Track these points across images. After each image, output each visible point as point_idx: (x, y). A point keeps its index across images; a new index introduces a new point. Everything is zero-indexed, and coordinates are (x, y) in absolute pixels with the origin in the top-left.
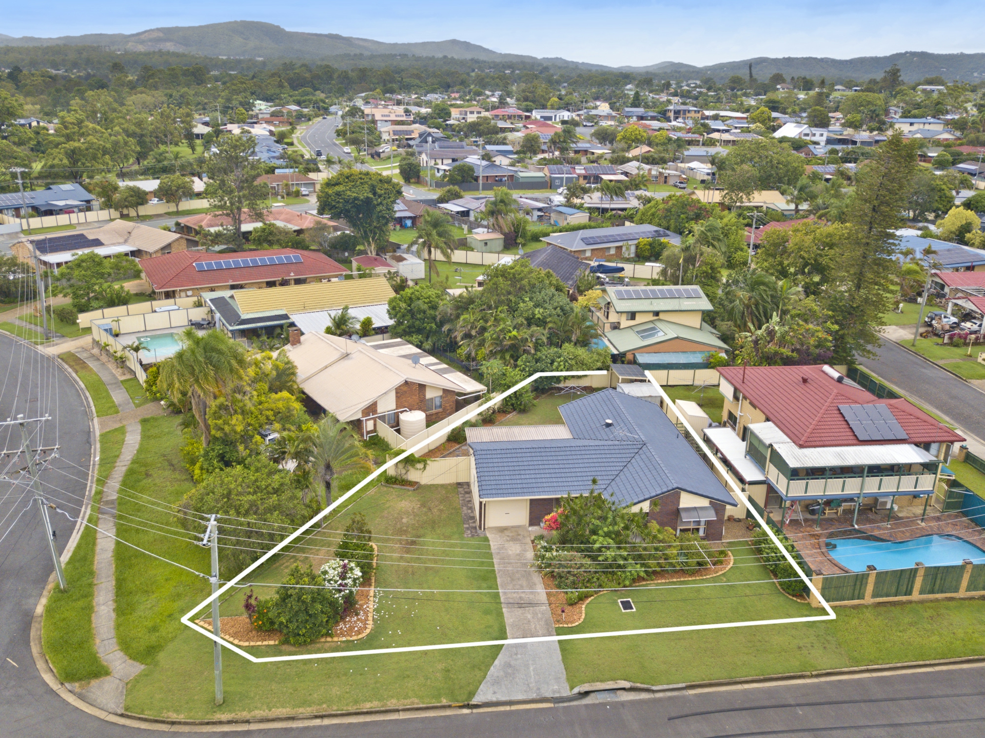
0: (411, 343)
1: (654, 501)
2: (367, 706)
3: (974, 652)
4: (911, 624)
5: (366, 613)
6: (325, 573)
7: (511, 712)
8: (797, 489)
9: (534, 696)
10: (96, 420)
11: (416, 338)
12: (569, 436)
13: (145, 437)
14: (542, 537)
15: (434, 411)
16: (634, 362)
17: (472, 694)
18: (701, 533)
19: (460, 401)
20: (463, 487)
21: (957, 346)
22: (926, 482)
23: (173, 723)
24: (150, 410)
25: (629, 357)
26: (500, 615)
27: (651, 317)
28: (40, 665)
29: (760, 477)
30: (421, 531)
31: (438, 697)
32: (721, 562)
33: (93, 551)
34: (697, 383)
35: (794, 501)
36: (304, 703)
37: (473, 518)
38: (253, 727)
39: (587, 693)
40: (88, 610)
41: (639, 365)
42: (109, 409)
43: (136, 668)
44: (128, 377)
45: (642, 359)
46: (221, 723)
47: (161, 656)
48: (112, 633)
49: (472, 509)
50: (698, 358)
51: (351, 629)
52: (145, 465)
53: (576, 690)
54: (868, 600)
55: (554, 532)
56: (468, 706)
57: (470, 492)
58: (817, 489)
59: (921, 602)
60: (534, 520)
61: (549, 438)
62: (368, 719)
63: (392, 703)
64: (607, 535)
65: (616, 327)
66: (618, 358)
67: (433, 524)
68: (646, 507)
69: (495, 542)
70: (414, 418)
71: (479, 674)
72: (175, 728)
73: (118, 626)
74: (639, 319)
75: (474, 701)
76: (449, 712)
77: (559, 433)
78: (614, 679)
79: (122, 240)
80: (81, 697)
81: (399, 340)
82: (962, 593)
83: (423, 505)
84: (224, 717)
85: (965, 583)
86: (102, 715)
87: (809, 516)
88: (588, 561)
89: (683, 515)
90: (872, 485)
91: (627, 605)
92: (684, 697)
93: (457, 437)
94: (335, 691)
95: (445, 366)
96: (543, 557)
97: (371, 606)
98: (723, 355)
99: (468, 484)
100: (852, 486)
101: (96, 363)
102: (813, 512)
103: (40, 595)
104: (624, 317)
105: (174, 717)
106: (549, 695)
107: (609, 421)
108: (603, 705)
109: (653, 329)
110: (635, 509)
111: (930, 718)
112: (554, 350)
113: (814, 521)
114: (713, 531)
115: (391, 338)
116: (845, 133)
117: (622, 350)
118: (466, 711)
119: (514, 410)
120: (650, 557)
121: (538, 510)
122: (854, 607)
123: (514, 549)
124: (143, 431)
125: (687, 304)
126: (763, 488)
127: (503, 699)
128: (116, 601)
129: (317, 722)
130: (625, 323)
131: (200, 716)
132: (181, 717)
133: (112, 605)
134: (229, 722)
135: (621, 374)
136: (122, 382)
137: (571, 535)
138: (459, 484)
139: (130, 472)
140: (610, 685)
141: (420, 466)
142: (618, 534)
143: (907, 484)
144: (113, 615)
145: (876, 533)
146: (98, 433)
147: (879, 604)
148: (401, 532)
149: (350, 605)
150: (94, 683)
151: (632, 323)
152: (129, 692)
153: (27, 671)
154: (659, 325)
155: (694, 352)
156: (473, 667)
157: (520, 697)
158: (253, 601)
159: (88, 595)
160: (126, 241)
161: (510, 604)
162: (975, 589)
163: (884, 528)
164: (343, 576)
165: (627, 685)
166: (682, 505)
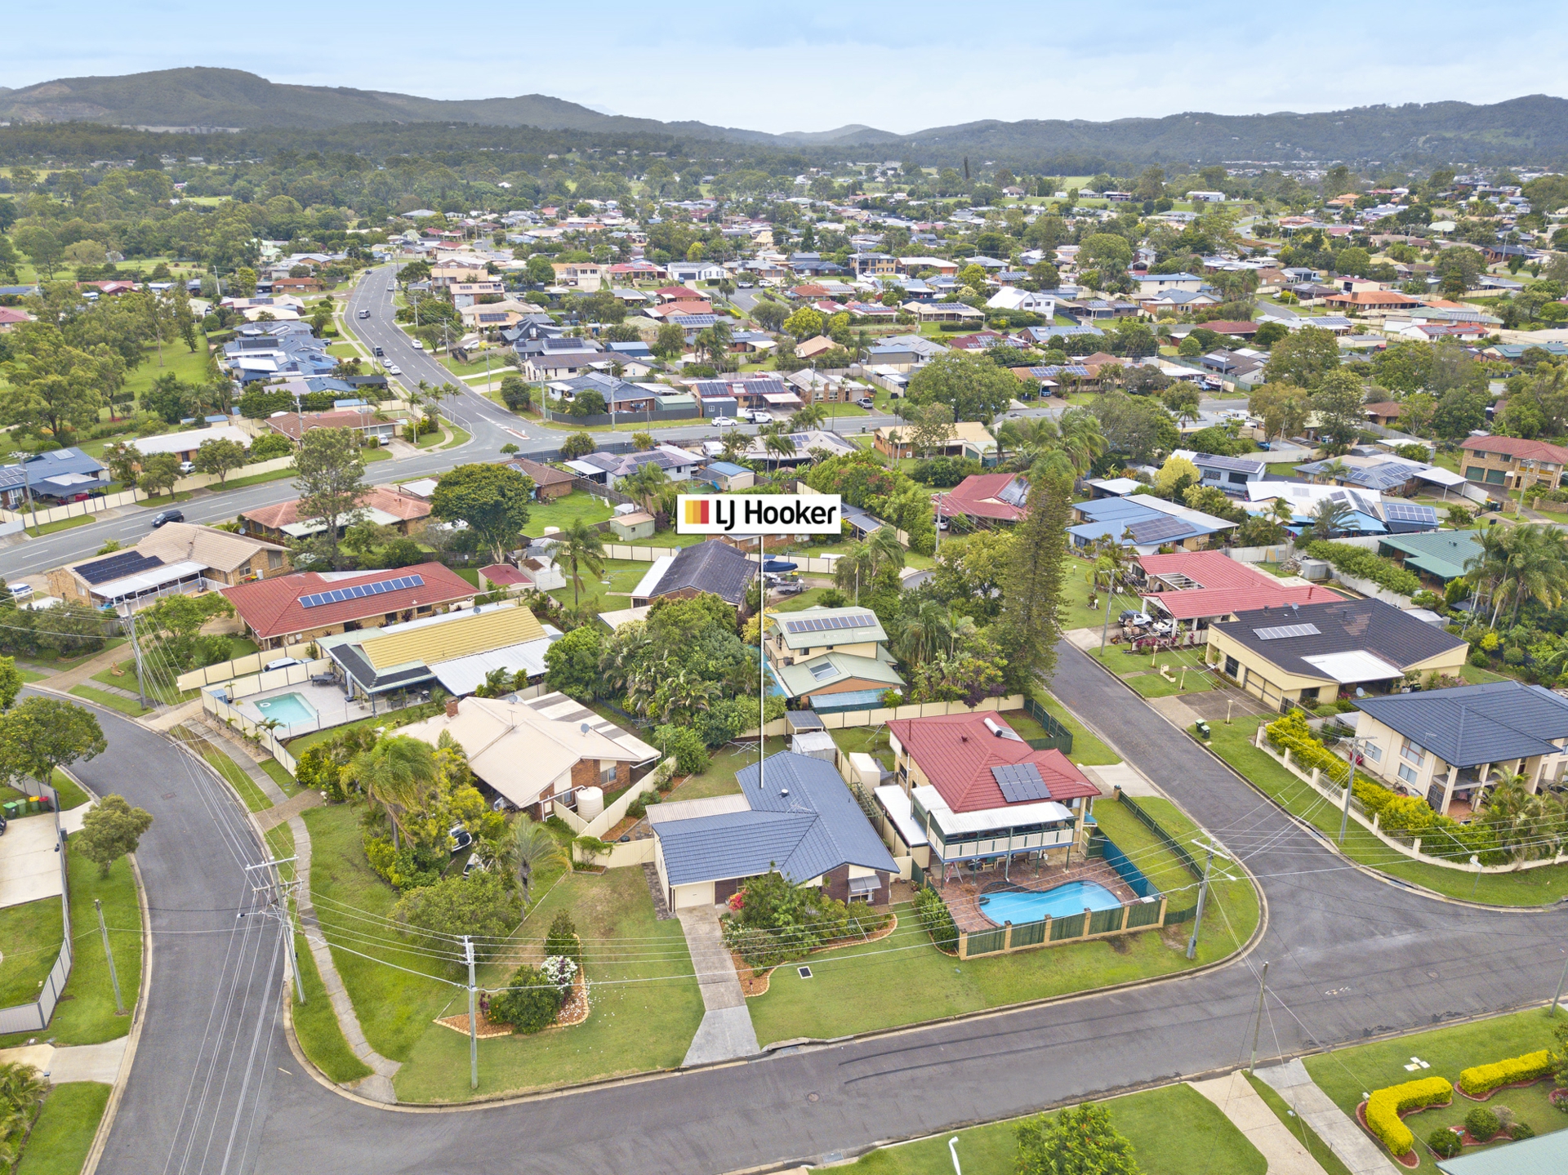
0: (571, 696)
1: (827, 875)
2: (597, 1078)
3: (1086, 986)
4: (1040, 967)
5: (582, 1000)
6: (546, 970)
7: (714, 1072)
8: (952, 853)
9: (731, 1057)
10: (251, 816)
11: (576, 689)
12: (747, 808)
13: (315, 835)
14: (728, 916)
15: (609, 783)
16: (808, 707)
17: (680, 1060)
18: (870, 899)
19: (634, 772)
20: (649, 867)
21: (1144, 654)
22: (1066, 836)
23: (441, 1106)
24: (306, 798)
25: (804, 700)
26: (697, 991)
27: (825, 651)
28: (310, 1071)
29: (923, 841)
30: (616, 918)
31: (654, 1065)
32: (886, 925)
33: (313, 963)
34: (873, 723)
35: (952, 863)
36: (545, 1081)
37: (663, 900)
38: (507, 1103)
39: (774, 1050)
40: (332, 1020)
41: (815, 710)
42: (261, 803)
43: (394, 1067)
44: (263, 758)
45: (817, 702)
46: (480, 1102)
47: (413, 1054)
48: (363, 1038)
49: (660, 890)
50: (872, 698)
51: (571, 1015)
52: (327, 867)
53: (765, 1049)
54: (1008, 949)
55: (739, 911)
56: (679, 1070)
57: (655, 873)
58: (970, 850)
59: (1051, 947)
60: (720, 898)
61: (729, 811)
62: (599, 1088)
63: (617, 1074)
64: (786, 911)
65: (789, 662)
66: (793, 704)
67: (626, 910)
68: (818, 882)
69: (686, 922)
70: (591, 796)
71: (685, 1043)
72: (443, 1110)
73: (365, 1032)
74: (813, 654)
75: (683, 1066)
76: (664, 1076)
77: (736, 804)
78: (795, 1037)
79: (184, 555)
80: (356, 1093)
81: (558, 693)
82: (1086, 936)
83: (614, 891)
84: (482, 1097)
85: (1086, 928)
86: (381, 1106)
87: (969, 872)
88: (770, 936)
89: (852, 885)
90: (1018, 844)
91: (805, 972)
92: (852, 1046)
93: (636, 812)
94: (568, 1068)
95: (612, 727)
96: (731, 936)
97: (585, 993)
98: (899, 692)
99: (653, 864)
100: (1001, 846)
101: (220, 740)
102: (971, 868)
103: (281, 1010)
104: (797, 653)
105: (440, 1101)
106: (743, 1055)
107: (785, 791)
108: (788, 1058)
109: (827, 666)
110: (810, 884)
111: (1041, 1043)
112: (726, 703)
113: (971, 877)
114: (880, 897)
115: (548, 692)
116: (1080, 295)
117: (797, 693)
118: (677, 1074)
119: (690, 772)
120: (824, 927)
121: (723, 890)
122: (996, 957)
123: (703, 929)
124: (309, 827)
125: (862, 634)
126: (927, 849)
127: (707, 1061)
128: (355, 1010)
129: (559, 1094)
130: (798, 659)
131: (462, 1098)
132: (447, 1101)
133: (353, 1014)
134: (487, 1101)
135: (797, 725)
136: (261, 764)
137: (754, 912)
138: (645, 865)
139: (315, 878)
140: (793, 1042)
141: (606, 851)
142: (795, 910)
143: (1049, 838)
144: (357, 1022)
145: (1024, 885)
146: (261, 834)
147: (1017, 952)
148: (597, 919)
149: (568, 996)
150: (364, 1081)
151: (806, 658)
152: (396, 1086)
153: (300, 1078)
154: (834, 660)
155: (868, 690)
156: (680, 1038)
157: (720, 1059)
158: (486, 999)
159: (326, 1006)
160: (189, 557)
161: (706, 983)
162: (1097, 931)
163: (1033, 880)
164: (562, 971)
165: (806, 1040)
166: (851, 876)
